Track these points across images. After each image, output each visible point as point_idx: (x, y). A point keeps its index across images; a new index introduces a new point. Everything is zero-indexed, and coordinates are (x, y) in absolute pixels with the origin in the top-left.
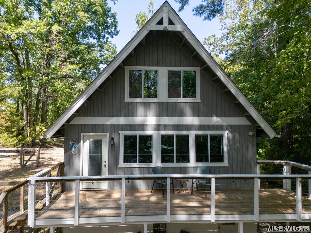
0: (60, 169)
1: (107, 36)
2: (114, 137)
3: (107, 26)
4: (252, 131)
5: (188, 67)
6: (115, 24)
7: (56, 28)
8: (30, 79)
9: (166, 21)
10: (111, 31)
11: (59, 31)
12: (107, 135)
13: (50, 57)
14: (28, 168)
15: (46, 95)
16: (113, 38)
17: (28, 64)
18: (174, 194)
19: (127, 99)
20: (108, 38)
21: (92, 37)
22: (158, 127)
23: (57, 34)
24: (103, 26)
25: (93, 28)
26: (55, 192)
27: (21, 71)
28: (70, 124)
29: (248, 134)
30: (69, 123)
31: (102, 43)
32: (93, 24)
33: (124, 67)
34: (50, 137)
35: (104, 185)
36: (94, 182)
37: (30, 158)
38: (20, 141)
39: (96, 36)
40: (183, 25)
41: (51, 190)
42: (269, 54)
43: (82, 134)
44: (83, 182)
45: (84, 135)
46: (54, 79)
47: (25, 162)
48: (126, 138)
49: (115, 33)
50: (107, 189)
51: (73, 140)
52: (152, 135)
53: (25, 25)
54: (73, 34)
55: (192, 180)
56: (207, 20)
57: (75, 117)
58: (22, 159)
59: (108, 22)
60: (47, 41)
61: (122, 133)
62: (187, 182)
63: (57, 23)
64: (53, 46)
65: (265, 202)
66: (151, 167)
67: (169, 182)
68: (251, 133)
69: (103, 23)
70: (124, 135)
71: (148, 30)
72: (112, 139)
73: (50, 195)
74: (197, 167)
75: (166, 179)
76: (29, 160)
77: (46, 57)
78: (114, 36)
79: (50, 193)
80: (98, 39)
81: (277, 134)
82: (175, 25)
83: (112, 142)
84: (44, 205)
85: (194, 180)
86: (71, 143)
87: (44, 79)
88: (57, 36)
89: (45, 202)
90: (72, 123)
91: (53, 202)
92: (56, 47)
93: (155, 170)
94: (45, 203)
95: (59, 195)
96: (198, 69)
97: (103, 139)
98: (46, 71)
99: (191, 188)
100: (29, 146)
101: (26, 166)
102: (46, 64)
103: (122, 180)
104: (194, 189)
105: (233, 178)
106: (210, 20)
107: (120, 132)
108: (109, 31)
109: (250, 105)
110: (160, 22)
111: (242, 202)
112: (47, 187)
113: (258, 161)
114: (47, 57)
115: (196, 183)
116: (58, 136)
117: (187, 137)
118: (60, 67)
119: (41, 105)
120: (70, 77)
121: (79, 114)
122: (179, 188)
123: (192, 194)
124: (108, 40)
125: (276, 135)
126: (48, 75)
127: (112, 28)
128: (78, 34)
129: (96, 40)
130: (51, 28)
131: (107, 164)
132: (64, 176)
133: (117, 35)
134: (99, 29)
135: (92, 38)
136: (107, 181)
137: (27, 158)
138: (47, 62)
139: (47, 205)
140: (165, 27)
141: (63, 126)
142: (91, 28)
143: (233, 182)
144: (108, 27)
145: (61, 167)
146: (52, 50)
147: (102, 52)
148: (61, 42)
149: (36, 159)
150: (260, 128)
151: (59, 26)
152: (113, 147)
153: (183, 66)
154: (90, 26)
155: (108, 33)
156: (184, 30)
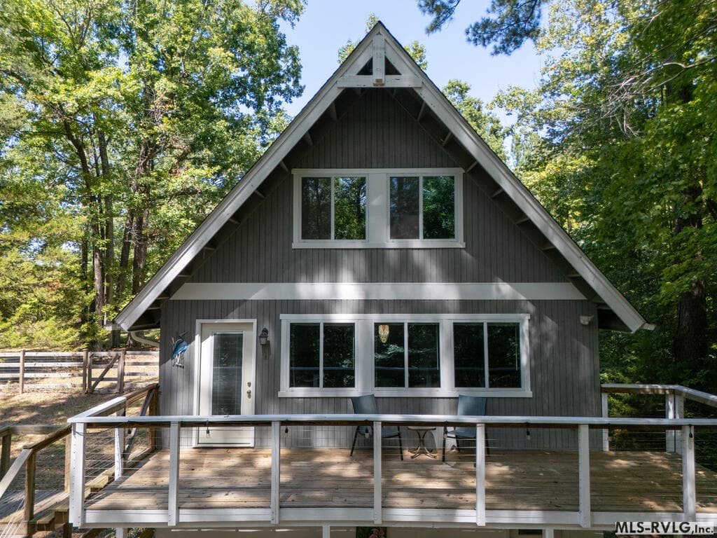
0: (150, 398)
1: (277, 98)
2: (267, 328)
3: (278, 76)
4: (588, 315)
5: (437, 167)
6: (295, 72)
7: (164, 85)
8: (109, 199)
9: (379, 67)
10: (288, 88)
11: (169, 90)
12: (252, 323)
13: (151, 149)
14: (99, 396)
15: (144, 232)
16: (291, 102)
17: (106, 166)
18: (402, 459)
19: (298, 242)
20: (280, 103)
21: (243, 103)
22: (368, 306)
23: (166, 98)
24: (270, 76)
25: (246, 82)
26: (138, 451)
27: (90, 181)
28: (171, 299)
29: (580, 321)
30: (170, 297)
31: (265, 114)
32: (246, 72)
33: (290, 170)
34: (127, 328)
35: (247, 437)
36: (210, 428)
37: (104, 373)
38: (83, 335)
39: (253, 100)
40: (419, 76)
41: (127, 446)
42: (638, 132)
43: (198, 322)
44: (200, 428)
45: (202, 324)
46: (160, 197)
47: (93, 383)
48: (296, 329)
49: (296, 90)
50: (252, 445)
51: (177, 333)
52: (354, 324)
53: (95, 81)
54: (202, 98)
55: (445, 429)
56: (500, 55)
57: (182, 285)
58: (87, 376)
59: (279, 68)
60: (147, 114)
61: (287, 319)
62: (433, 432)
63: (167, 75)
64: (157, 125)
65: (614, 482)
66: (351, 398)
67: (378, 431)
68: (584, 320)
69: (268, 70)
70: (291, 324)
71: (339, 88)
72: (263, 334)
73: (124, 456)
74: (458, 398)
75: (373, 425)
76: (102, 378)
77: (143, 149)
78: (293, 99)
79: (124, 452)
80: (258, 106)
81: (647, 322)
82: (400, 74)
83: (263, 341)
84: (111, 479)
85: (450, 429)
86: (174, 342)
87: (138, 197)
88: (167, 102)
89: (112, 473)
90: (177, 296)
91: (130, 472)
92: (163, 127)
93: (357, 404)
94: (114, 475)
95: (145, 457)
96: (458, 173)
97: (244, 332)
98: (142, 180)
99: (442, 448)
100: (105, 347)
101: (94, 392)
102: (144, 165)
103: (273, 425)
104: (452, 449)
105: (527, 425)
106: (508, 53)
107: (282, 316)
108: (283, 86)
109: (580, 255)
110: (367, 70)
111: (556, 480)
112: (117, 440)
113: (603, 386)
114: (146, 150)
115: (454, 436)
116: (144, 326)
117: (434, 328)
118: (172, 172)
119: (132, 256)
120: (195, 192)
121: (191, 277)
122: (416, 448)
123: (444, 460)
124: (281, 107)
125: (644, 324)
126: (147, 188)
127: (289, 80)
128: (215, 96)
129: (254, 108)
130: (153, 87)
131: (252, 389)
132: (159, 415)
133: (301, 95)
134: (259, 85)
135: (245, 105)
136: (252, 428)
137: (96, 373)
138: (146, 161)
139: (116, 478)
140: (377, 81)
141: (156, 303)
142: (241, 82)
143: (528, 434)
144: (279, 79)
145: (151, 394)
146: (156, 134)
147: (266, 136)
148: (174, 116)
149: (117, 377)
150: (605, 308)
151: (170, 80)
152: (266, 352)
153: (424, 167)
154: (241, 78)
155: (279, 91)
156: (420, 85)
